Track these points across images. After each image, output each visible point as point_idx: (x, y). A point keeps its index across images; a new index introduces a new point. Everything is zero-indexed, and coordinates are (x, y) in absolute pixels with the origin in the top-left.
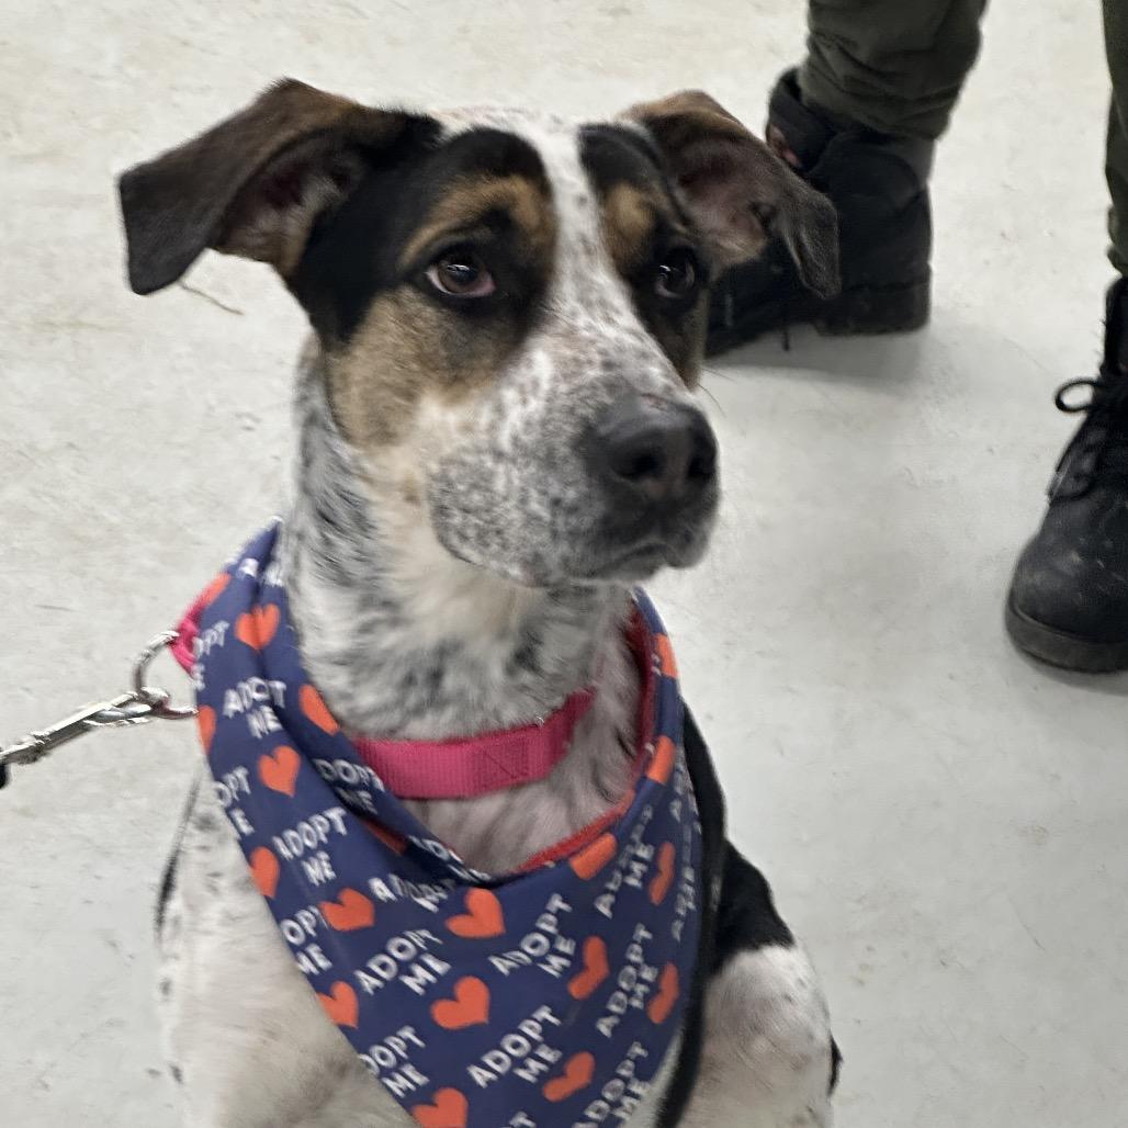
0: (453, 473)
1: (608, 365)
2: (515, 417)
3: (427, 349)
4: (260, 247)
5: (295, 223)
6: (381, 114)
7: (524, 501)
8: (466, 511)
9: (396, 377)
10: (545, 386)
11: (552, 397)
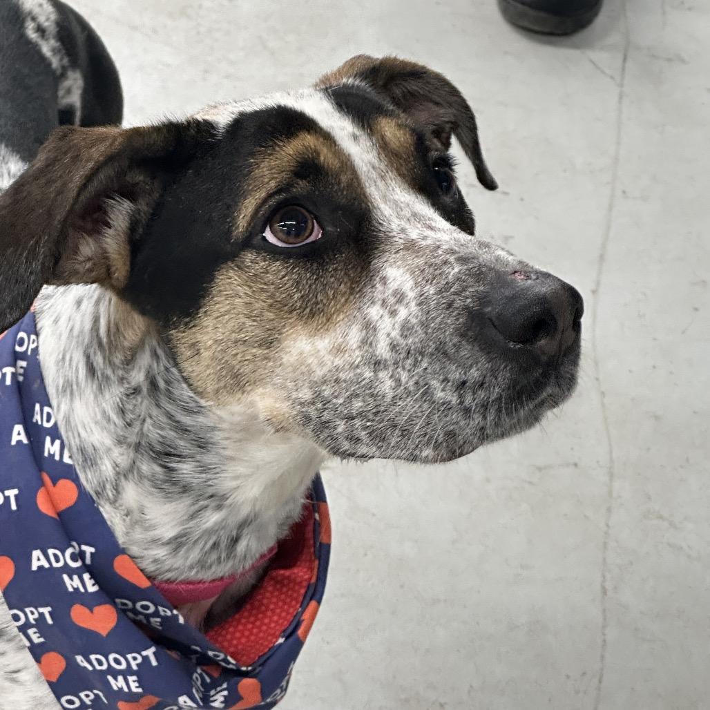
0: (327, 391)
1: (463, 260)
2: (387, 328)
3: (280, 296)
4: (90, 270)
5: (113, 242)
6: (156, 130)
7: (427, 393)
8: (350, 418)
9: (252, 330)
10: (411, 295)
11: (422, 301)
